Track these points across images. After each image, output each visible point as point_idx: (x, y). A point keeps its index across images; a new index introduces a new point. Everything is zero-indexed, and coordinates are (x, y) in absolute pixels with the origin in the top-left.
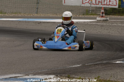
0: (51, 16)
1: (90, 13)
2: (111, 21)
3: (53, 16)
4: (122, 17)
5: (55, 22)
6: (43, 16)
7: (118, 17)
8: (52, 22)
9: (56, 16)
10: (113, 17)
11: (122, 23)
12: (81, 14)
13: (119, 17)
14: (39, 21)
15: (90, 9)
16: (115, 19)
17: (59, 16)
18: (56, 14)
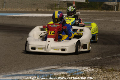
0: (20, 10)
1: (59, 7)
2: (82, 16)
3: (23, 10)
4: (91, 11)
5: (28, 17)
6: (12, 10)
7: (87, 11)
8: (25, 17)
9: (25, 10)
10: (83, 11)
11: (94, 17)
12: (50, 9)
13: (89, 11)
14: (12, 15)
15: (59, 4)
16: (85, 13)
17: (28, 10)
18: (25, 9)
